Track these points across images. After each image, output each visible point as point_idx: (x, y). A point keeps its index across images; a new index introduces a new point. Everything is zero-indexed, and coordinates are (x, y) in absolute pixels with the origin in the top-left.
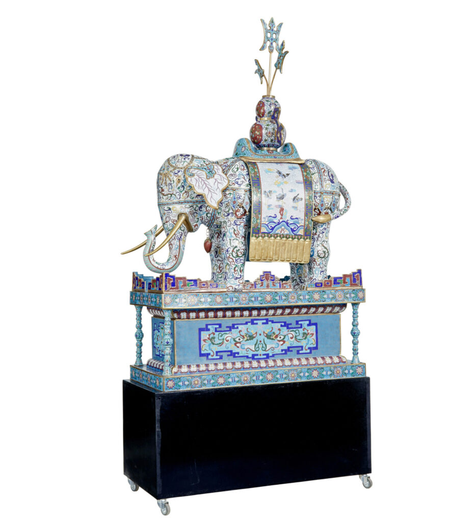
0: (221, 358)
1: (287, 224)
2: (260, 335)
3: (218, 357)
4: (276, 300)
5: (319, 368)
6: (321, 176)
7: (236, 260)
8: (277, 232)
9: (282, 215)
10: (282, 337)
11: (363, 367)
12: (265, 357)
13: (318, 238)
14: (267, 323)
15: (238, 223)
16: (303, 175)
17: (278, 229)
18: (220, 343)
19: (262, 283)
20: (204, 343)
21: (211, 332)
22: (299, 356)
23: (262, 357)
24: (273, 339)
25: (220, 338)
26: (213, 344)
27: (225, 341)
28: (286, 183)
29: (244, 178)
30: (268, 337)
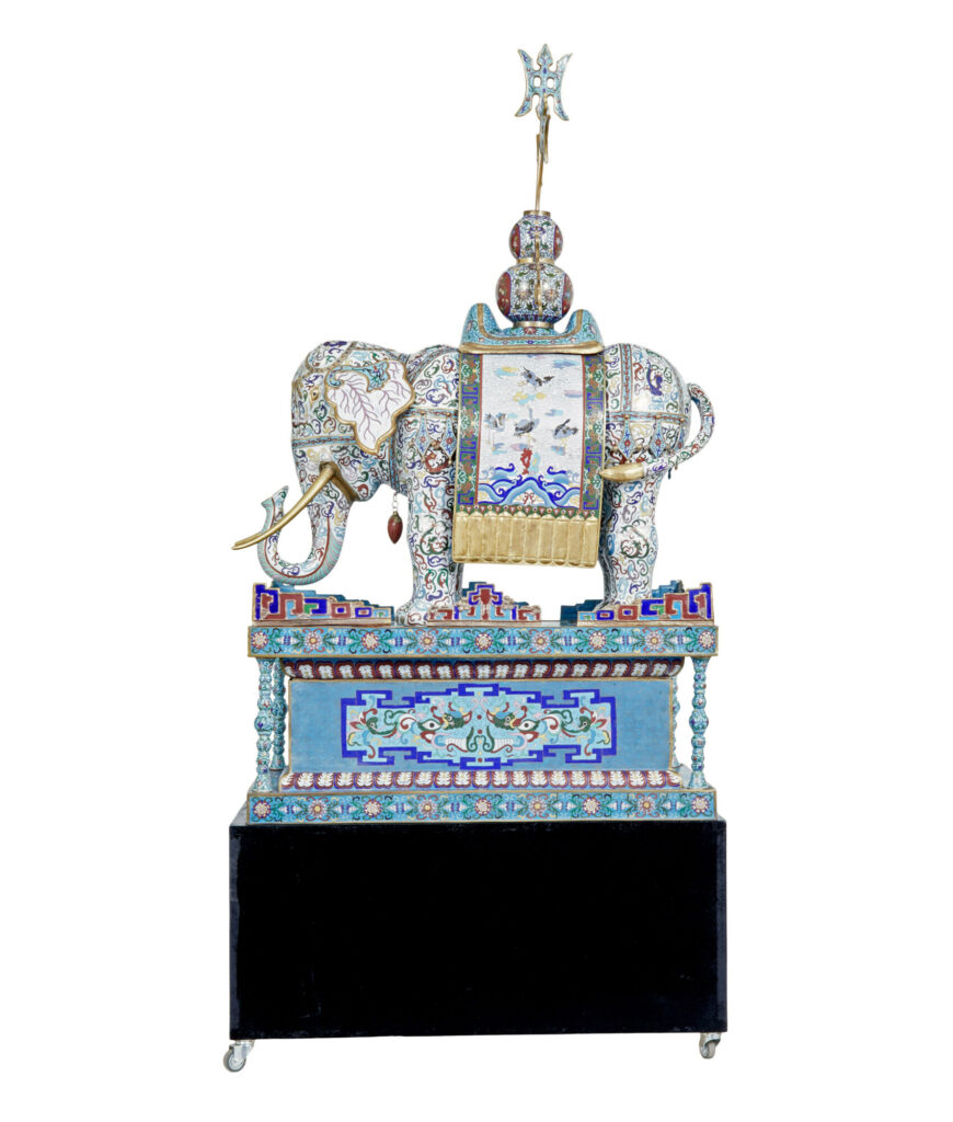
0: (391, 761)
1: (540, 483)
2: (479, 717)
3: (385, 760)
4: (501, 644)
5: (600, 794)
6: (627, 380)
7: (430, 560)
8: (515, 501)
9: (527, 465)
10: (531, 725)
11: (708, 797)
12: (491, 764)
13: (623, 515)
14: (495, 693)
15: (433, 482)
16: (585, 379)
17: (519, 494)
18: (388, 732)
19: (473, 609)
20: (353, 730)
21: (368, 707)
22: (569, 767)
23: (484, 764)
24: (508, 728)
25: (389, 721)
26: (374, 732)
27: (400, 728)
28: (541, 396)
29: (447, 389)
30: (499, 722)
